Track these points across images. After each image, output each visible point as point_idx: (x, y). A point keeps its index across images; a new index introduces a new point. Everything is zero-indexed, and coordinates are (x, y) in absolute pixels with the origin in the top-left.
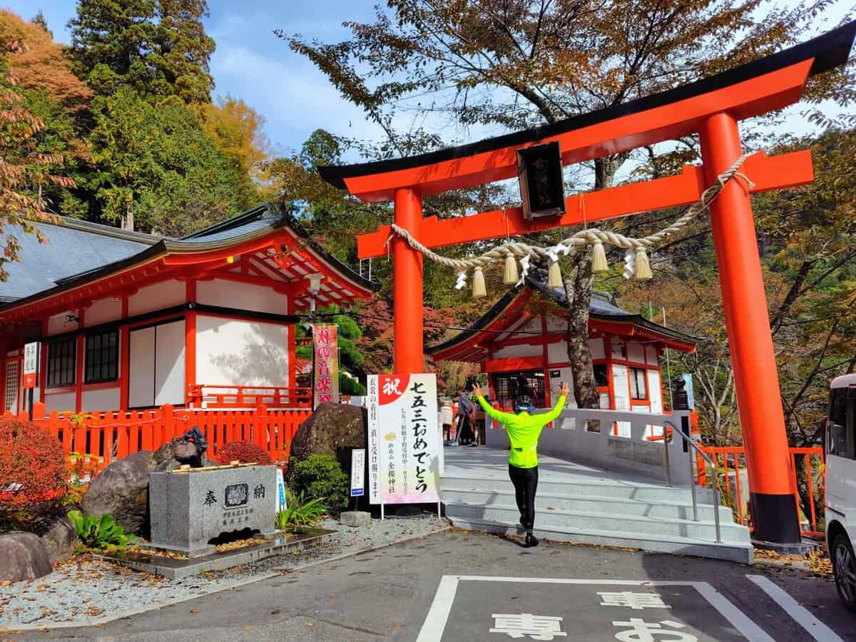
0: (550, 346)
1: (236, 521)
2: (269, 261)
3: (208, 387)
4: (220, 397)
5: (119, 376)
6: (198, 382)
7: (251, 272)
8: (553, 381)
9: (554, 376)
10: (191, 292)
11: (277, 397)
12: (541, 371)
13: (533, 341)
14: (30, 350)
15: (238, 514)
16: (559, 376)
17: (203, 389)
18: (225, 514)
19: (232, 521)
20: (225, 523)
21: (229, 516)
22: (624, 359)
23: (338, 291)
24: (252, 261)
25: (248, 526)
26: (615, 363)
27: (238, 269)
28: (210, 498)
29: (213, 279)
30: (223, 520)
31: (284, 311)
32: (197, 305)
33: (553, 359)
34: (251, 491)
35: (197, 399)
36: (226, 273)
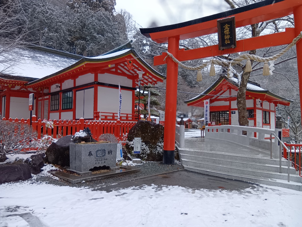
0: (232, 102)
1: (100, 162)
2: (125, 67)
3: (101, 112)
4: (106, 117)
5: (73, 108)
6: (98, 111)
7: (119, 71)
8: (232, 115)
9: (233, 113)
10: (96, 77)
11: (127, 117)
12: (228, 111)
13: (225, 100)
14: (31, 97)
15: (101, 160)
16: (235, 113)
17: (100, 113)
18: (96, 160)
19: (99, 163)
20: (96, 163)
21: (98, 161)
22: (261, 107)
23: (151, 78)
24: (119, 67)
25: (105, 165)
26: (257, 109)
27: (114, 70)
28: (90, 154)
29: (104, 73)
30: (95, 162)
31: (131, 86)
32: (98, 82)
33: (232, 107)
34: (107, 152)
35: (97, 117)
36: (109, 71)
